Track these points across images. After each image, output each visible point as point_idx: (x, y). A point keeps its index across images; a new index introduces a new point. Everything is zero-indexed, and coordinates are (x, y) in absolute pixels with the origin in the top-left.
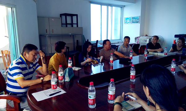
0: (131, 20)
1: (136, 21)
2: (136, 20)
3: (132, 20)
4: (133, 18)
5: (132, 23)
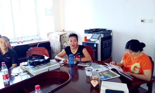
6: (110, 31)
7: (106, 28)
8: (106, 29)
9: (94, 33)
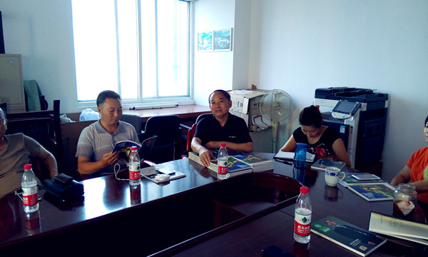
0: (212, 40)
1: (224, 43)
2: (225, 40)
3: (214, 40)
4: (217, 34)
5: (214, 48)
6: (383, 97)
7: (372, 89)
8: (372, 91)
9: (341, 98)
